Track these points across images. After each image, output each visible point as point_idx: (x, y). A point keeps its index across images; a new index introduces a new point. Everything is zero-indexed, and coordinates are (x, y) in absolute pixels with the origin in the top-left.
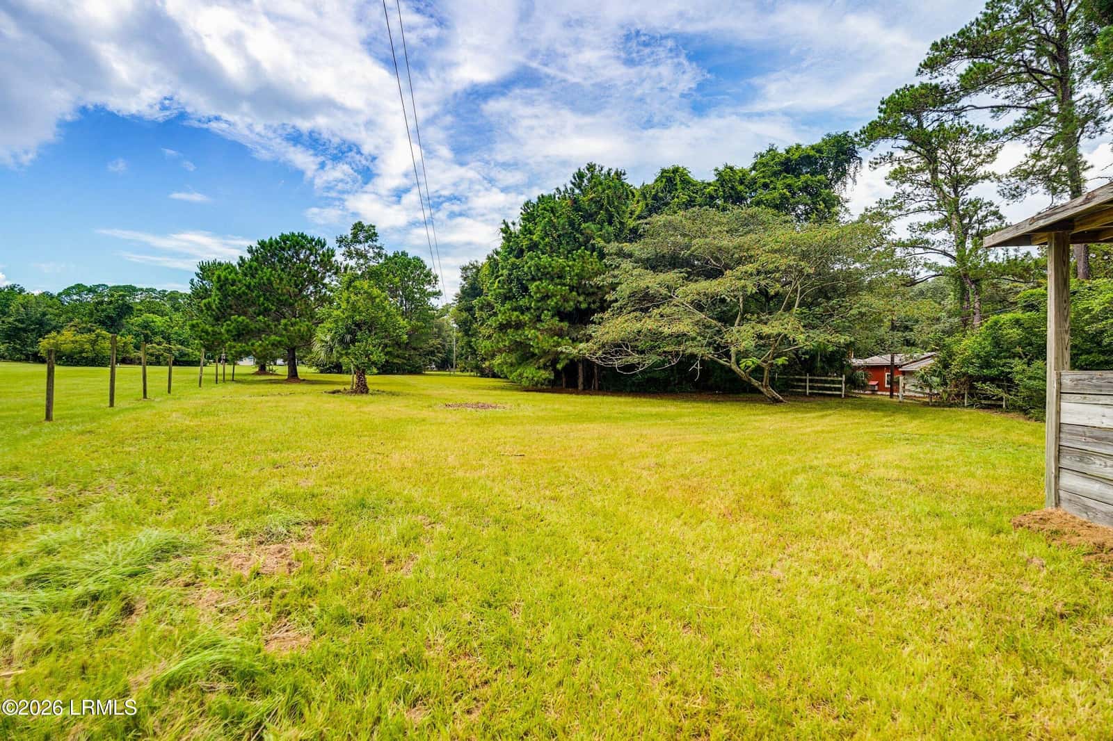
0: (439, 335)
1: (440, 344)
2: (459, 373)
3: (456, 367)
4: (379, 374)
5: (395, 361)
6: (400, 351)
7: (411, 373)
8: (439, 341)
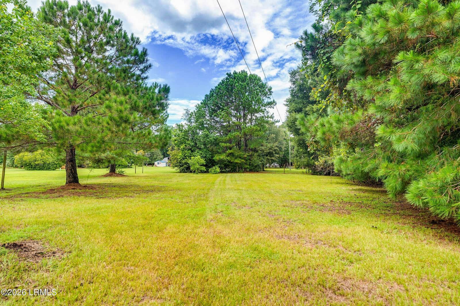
0: (276, 139)
1: (277, 147)
2: (294, 170)
3: (292, 165)
4: (222, 172)
5: (236, 161)
6: (241, 153)
7: (251, 171)
8: (276, 144)
